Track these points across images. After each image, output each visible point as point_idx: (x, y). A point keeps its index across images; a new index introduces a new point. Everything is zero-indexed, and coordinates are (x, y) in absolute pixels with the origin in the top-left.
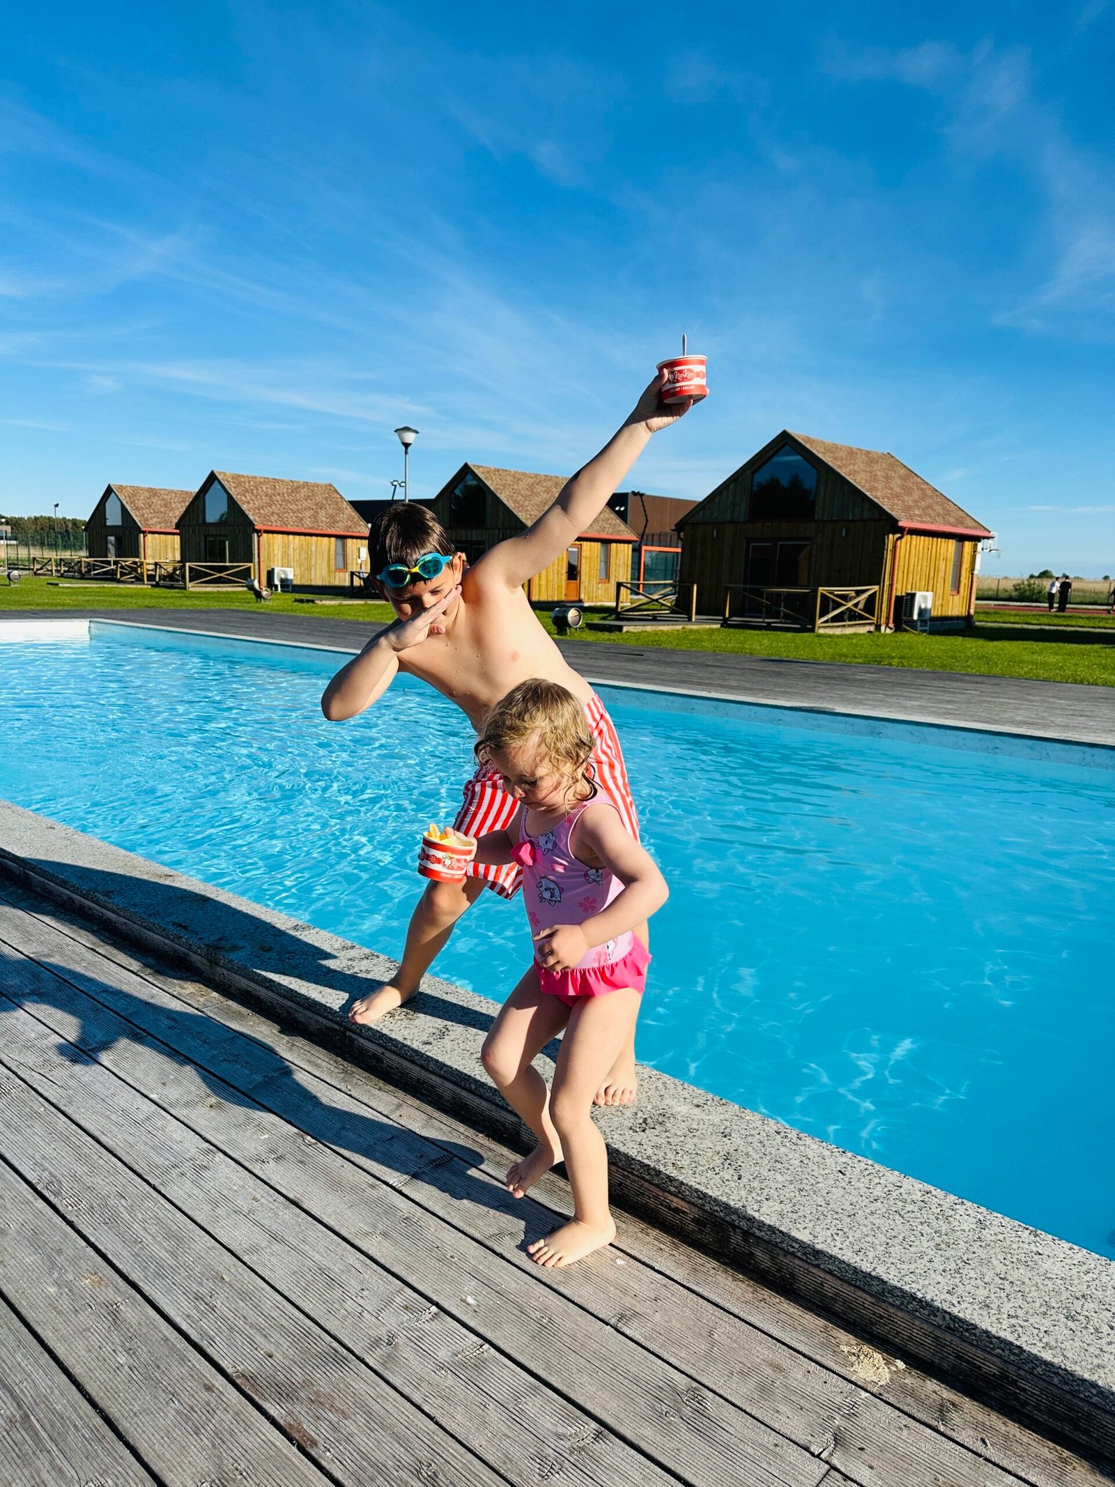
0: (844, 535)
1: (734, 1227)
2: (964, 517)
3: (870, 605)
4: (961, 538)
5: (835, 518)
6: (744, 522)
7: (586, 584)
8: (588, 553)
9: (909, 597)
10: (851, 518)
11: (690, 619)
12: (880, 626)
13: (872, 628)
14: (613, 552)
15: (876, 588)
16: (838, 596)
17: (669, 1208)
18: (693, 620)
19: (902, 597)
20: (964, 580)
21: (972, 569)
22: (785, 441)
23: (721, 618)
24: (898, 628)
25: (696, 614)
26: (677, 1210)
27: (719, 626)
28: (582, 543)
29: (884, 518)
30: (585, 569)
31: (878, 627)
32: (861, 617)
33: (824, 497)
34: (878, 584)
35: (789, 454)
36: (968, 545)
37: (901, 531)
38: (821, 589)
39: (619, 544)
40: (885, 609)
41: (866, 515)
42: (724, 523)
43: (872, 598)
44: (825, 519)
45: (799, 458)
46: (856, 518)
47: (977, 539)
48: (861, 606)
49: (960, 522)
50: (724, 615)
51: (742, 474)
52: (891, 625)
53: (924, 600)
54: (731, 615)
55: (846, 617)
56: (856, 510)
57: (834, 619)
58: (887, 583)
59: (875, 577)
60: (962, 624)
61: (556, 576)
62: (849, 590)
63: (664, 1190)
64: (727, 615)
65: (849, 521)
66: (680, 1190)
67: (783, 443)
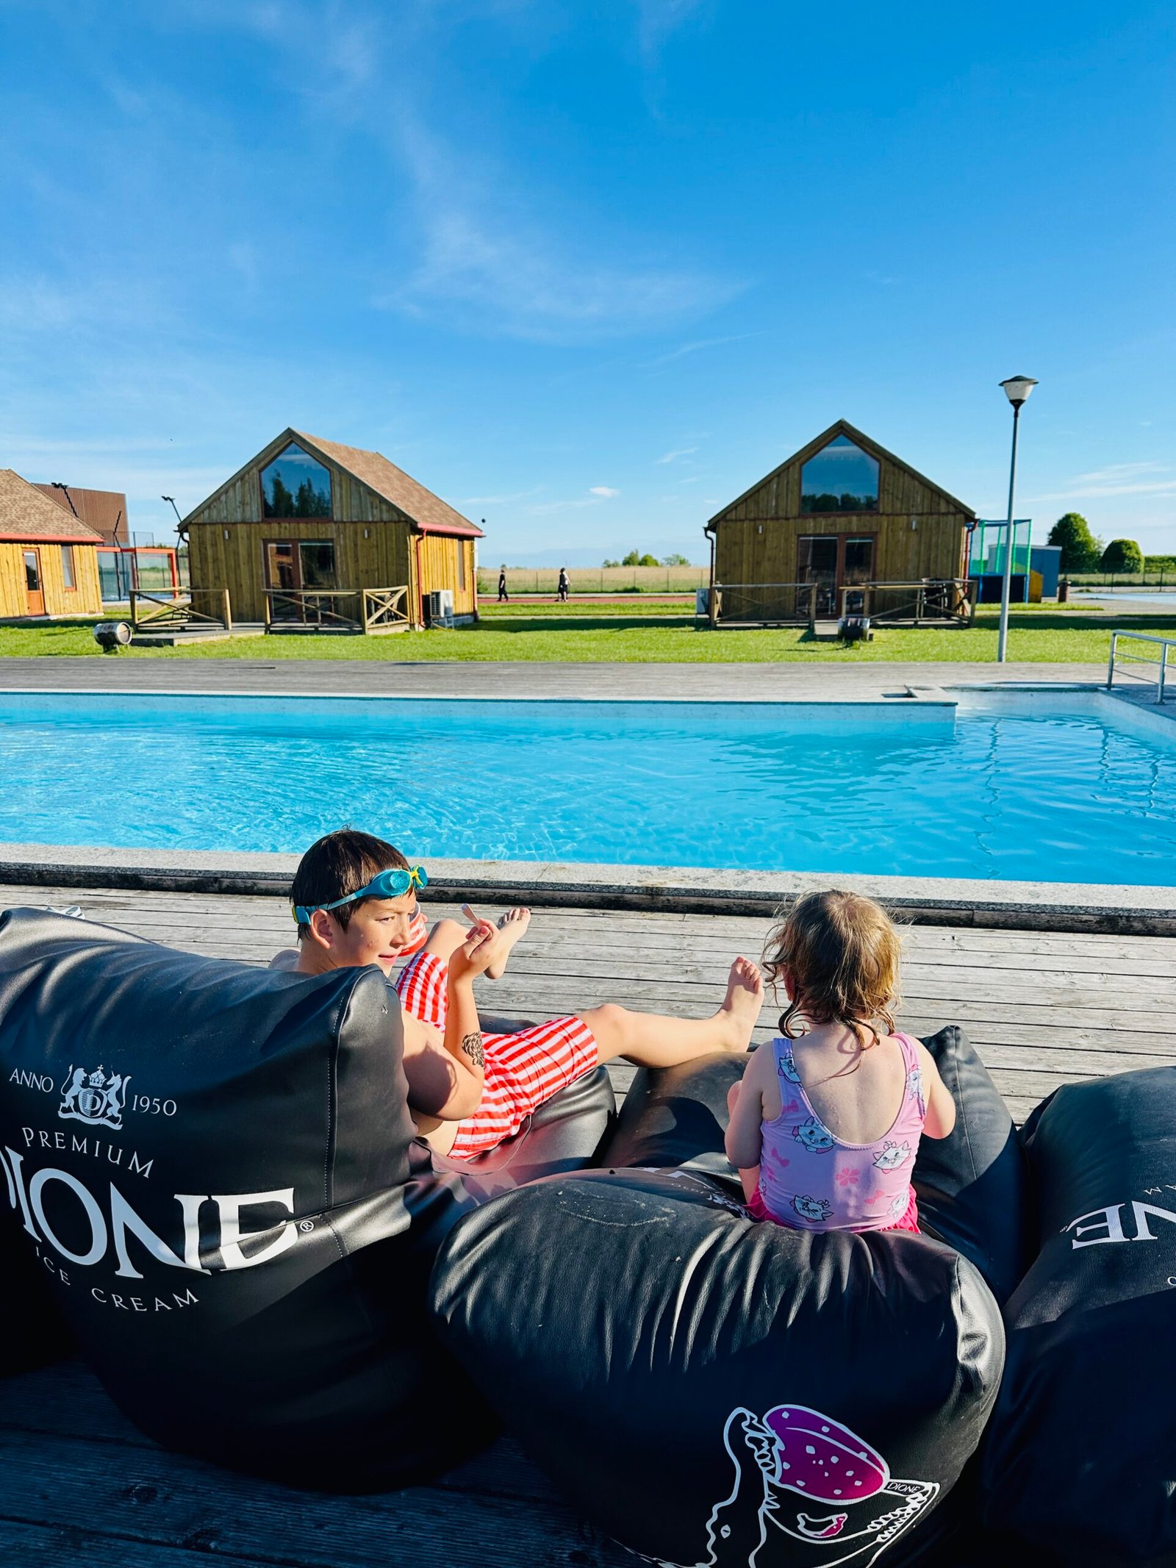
0: (366, 536)
1: (1121, 917)
2: (459, 518)
3: (402, 604)
4: (462, 538)
5: (355, 520)
6: (258, 523)
7: (51, 593)
8: (48, 558)
9: (434, 596)
10: (370, 519)
11: (226, 628)
12: (414, 624)
13: (407, 627)
14: (77, 556)
15: (404, 589)
16: (378, 597)
17: (1081, 922)
18: (230, 628)
19: (428, 596)
20: (468, 578)
21: (472, 567)
22: (290, 439)
23: (263, 624)
24: (428, 627)
25: (232, 621)
26: (1086, 921)
27: (263, 633)
28: (39, 546)
29: (403, 519)
30: (46, 577)
31: (412, 625)
32: (396, 617)
33: (341, 498)
34: (407, 584)
35: (296, 452)
36: (466, 543)
37: (420, 531)
38: (365, 591)
39: (81, 546)
40: (415, 608)
41: (385, 517)
42: (235, 524)
43: (403, 599)
44: (345, 520)
45: (307, 456)
46: (375, 520)
47: (471, 538)
48: (395, 606)
49: (458, 524)
50: (266, 622)
51: (248, 472)
52: (423, 623)
53: (447, 600)
54: (272, 622)
55: (385, 618)
56: (375, 511)
57: (379, 620)
58: (415, 583)
59: (402, 578)
60: (470, 619)
61: (14, 586)
62: (385, 592)
63: (1077, 914)
64: (269, 622)
65: (370, 522)
66: (1086, 910)
67: (288, 441)
